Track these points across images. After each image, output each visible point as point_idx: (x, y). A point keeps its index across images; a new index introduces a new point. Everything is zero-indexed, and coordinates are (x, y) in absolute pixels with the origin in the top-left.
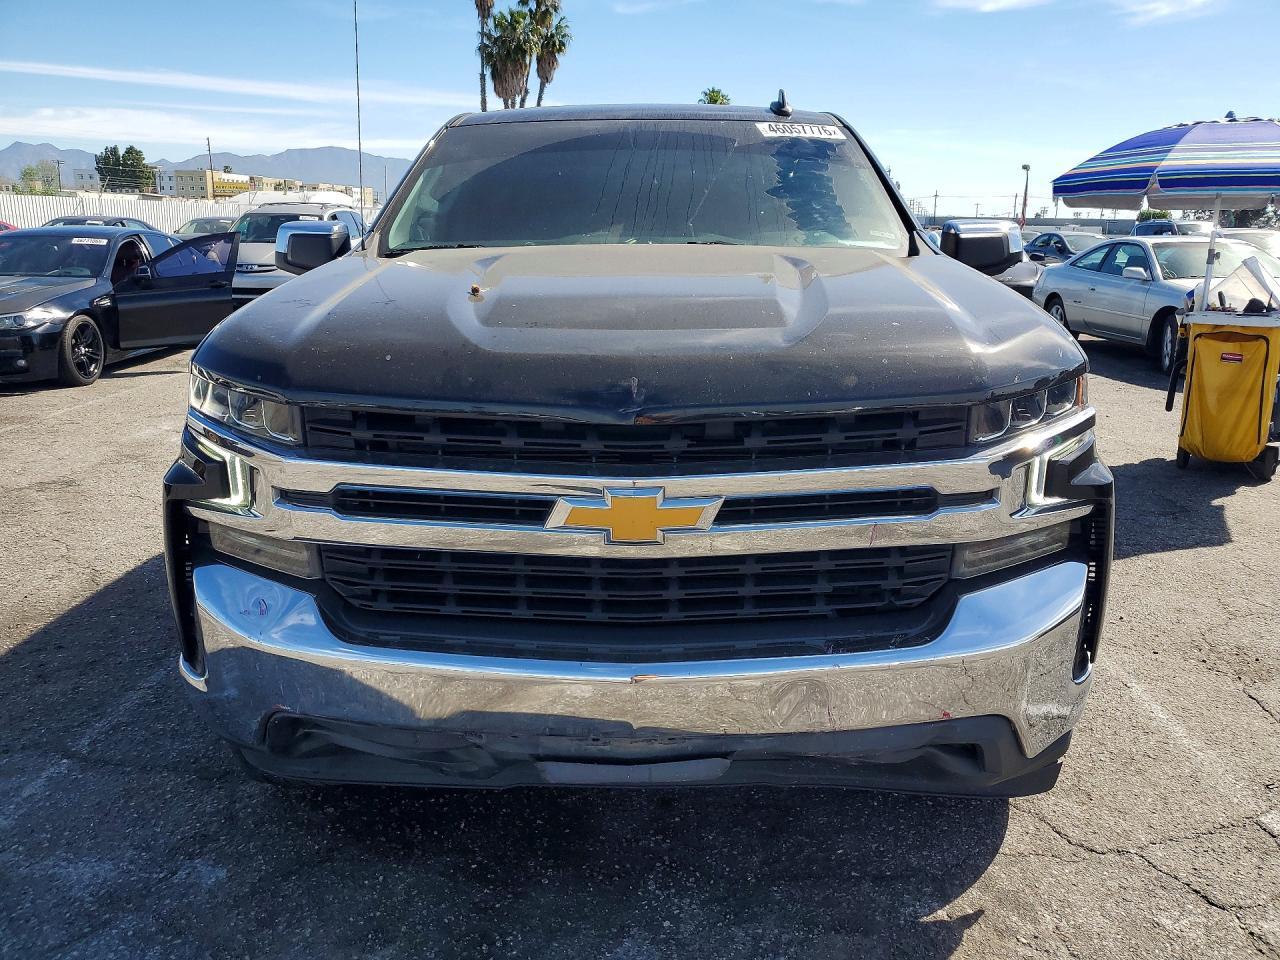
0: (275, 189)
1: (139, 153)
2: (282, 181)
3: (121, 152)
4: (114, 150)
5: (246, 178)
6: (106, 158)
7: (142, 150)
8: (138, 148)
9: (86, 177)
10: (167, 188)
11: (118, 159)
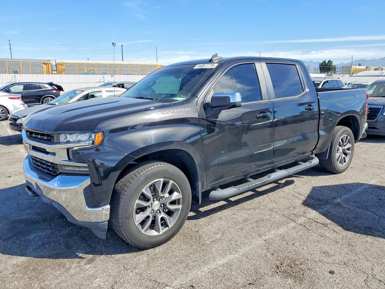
0: (375, 70)
1: (332, 62)
2: (378, 67)
3: (327, 62)
4: (325, 62)
5: (365, 67)
6: (322, 64)
7: (333, 61)
8: (331, 60)
9: (317, 70)
10: (339, 71)
11: (325, 64)
